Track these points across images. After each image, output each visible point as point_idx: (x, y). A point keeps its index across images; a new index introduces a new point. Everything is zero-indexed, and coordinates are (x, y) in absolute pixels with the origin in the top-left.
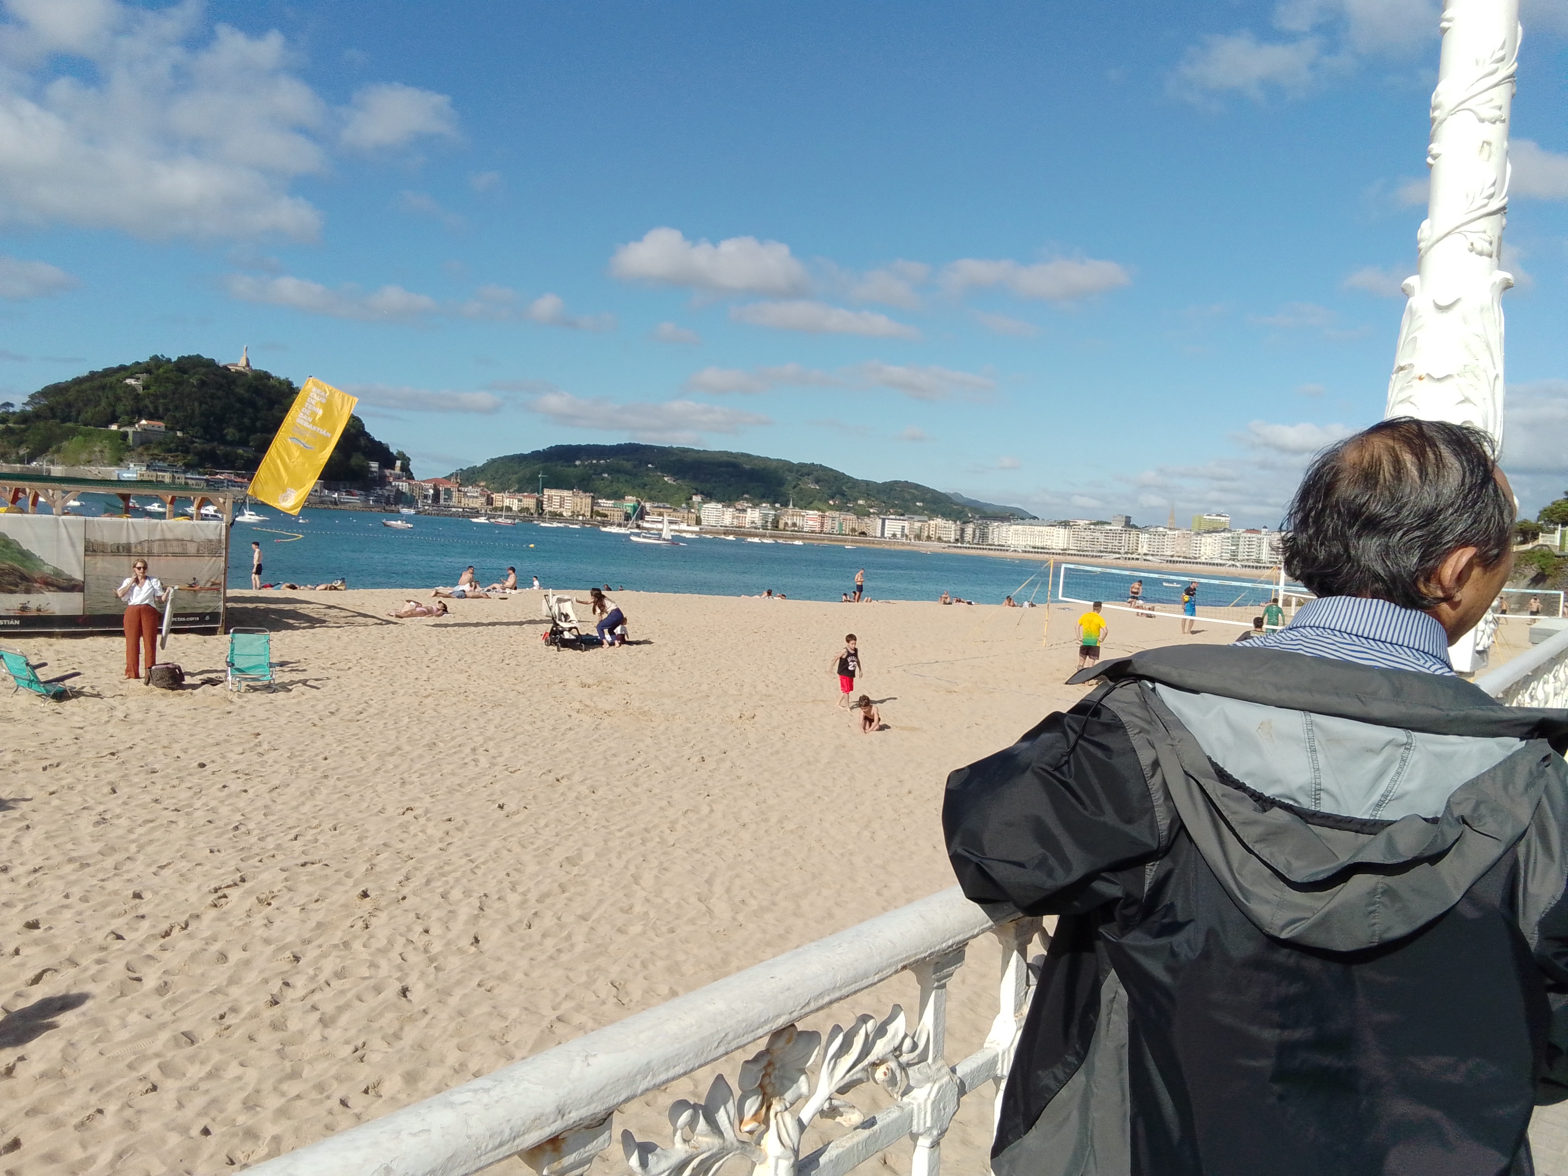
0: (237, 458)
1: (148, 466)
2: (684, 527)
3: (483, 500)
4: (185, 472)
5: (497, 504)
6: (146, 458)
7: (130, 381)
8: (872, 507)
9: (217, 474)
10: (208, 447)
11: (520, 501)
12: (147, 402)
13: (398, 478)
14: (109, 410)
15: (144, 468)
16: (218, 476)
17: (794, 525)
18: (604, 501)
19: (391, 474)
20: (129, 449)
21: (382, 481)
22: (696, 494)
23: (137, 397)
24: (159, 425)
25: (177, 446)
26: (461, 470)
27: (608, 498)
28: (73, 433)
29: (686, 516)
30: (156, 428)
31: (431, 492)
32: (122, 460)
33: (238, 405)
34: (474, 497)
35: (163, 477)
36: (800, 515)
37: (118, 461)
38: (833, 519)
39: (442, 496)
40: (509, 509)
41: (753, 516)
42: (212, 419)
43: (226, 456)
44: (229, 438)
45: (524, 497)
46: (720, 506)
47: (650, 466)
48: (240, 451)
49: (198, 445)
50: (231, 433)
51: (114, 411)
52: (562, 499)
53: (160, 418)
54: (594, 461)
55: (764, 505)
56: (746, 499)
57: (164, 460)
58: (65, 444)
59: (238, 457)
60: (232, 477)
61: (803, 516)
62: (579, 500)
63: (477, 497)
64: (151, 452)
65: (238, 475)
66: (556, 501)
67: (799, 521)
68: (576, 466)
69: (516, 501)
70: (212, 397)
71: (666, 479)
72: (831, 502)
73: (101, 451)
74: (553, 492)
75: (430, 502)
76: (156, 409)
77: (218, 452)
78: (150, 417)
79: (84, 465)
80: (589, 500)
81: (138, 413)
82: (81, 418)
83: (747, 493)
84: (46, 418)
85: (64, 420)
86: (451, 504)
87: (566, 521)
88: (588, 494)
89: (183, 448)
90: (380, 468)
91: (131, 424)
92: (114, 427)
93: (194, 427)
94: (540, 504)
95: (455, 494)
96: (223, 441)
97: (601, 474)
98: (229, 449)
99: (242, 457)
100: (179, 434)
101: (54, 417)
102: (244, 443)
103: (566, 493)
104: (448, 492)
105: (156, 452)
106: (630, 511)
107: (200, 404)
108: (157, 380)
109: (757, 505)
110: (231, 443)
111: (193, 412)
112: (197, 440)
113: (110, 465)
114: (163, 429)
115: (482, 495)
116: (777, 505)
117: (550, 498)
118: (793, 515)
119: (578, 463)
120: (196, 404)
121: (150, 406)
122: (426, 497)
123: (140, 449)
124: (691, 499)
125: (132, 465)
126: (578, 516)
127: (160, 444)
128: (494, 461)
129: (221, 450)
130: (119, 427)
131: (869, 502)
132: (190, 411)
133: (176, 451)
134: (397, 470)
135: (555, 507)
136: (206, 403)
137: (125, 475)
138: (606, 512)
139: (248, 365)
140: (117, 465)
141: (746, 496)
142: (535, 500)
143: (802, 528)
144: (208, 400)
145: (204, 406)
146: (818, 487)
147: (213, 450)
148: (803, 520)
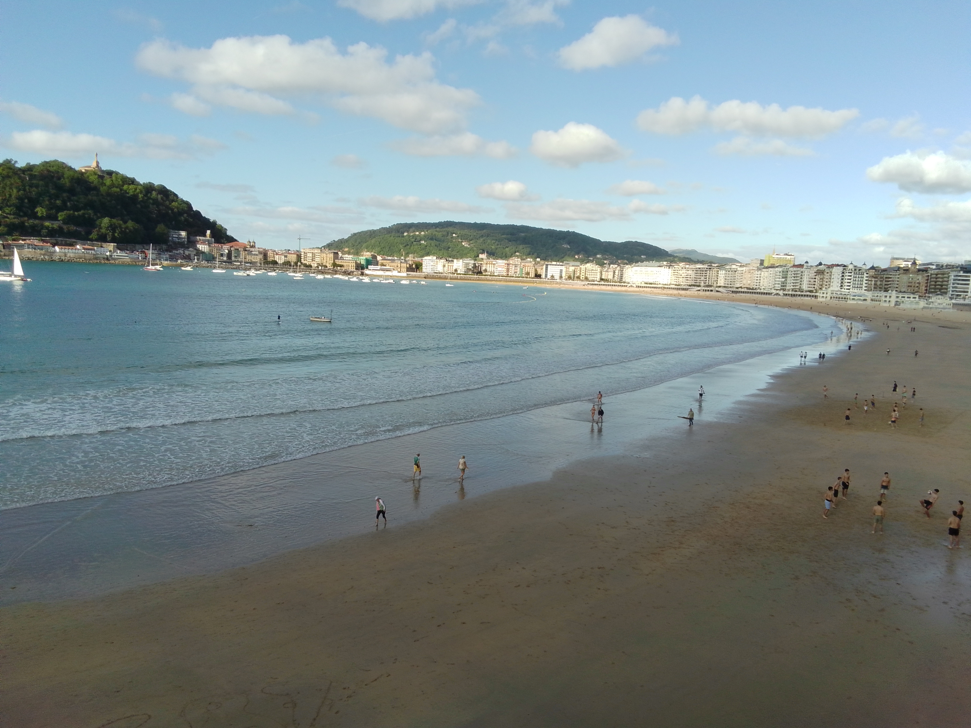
0: (42, 229)
3: (261, 257)
5: (270, 259)
8: (606, 259)
10: (16, 221)
11: (285, 257)
13: (203, 243)
17: (485, 270)
18: (347, 256)
19: (200, 240)
21: (189, 245)
22: (482, 253)
31: (227, 251)
33: (53, 191)
34: (255, 255)
36: (492, 264)
38: (516, 266)
39: (233, 254)
40: (278, 262)
41: (458, 265)
42: (26, 201)
43: (33, 227)
44: (39, 214)
45: (289, 254)
46: (435, 258)
47: (454, 235)
48: (47, 224)
49: (10, 219)
50: (40, 211)
52: (313, 255)
54: (417, 233)
56: (517, 256)
59: (43, 227)
61: (494, 264)
62: (325, 255)
63: (257, 255)
65: (44, 241)
66: (309, 256)
67: (490, 268)
68: (403, 237)
69: (282, 257)
71: (463, 244)
72: (576, 257)
74: (307, 250)
75: (225, 259)
77: (26, 224)
80: (332, 255)
83: (518, 252)
86: (239, 260)
87: (315, 270)
90: (188, 235)
93: (9, 207)
94: (298, 258)
95: (242, 252)
96: (33, 216)
97: (420, 241)
98: (36, 222)
99: (47, 228)
102: (53, 218)
103: (315, 251)
104: (237, 251)
106: (363, 262)
107: (18, 192)
110: (42, 218)
111: (10, 196)
112: (10, 216)
115: (260, 253)
117: (305, 254)
122: (222, 255)
129: (29, 223)
131: (604, 256)
132: (8, 196)
134: (208, 237)
135: (308, 261)
136: (24, 190)
139: (98, 166)
141: (517, 254)
142: (295, 256)
143: (494, 273)
144: (27, 188)
145: (22, 192)
146: (569, 247)
147: (23, 223)
148: (494, 267)
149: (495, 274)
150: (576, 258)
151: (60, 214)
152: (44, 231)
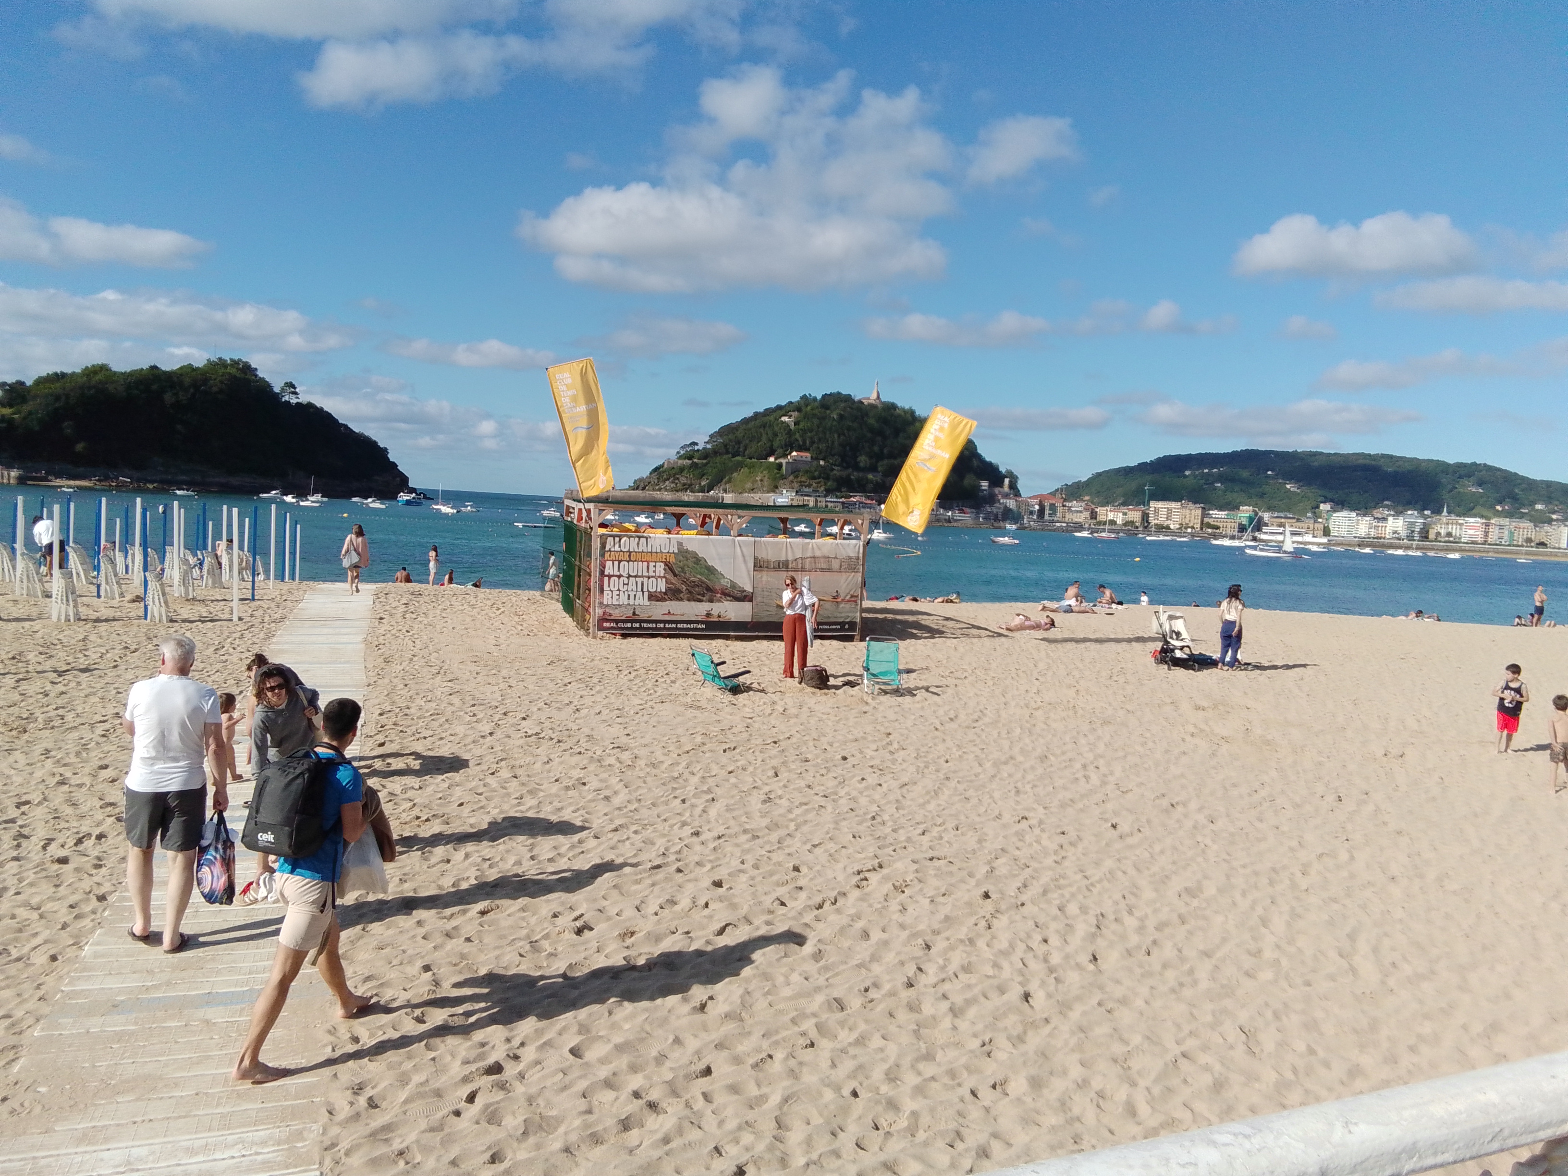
0: (866, 483)
1: (797, 492)
2: (1308, 538)
3: (1087, 514)
4: (825, 496)
5: (1101, 518)
6: (796, 485)
7: (785, 419)
8: (1554, 512)
9: (851, 497)
10: (844, 474)
11: (1125, 514)
12: (797, 436)
13: (1006, 496)
14: (768, 445)
15: (794, 494)
16: (852, 499)
17: (1449, 534)
18: (1216, 512)
19: (1000, 492)
20: (783, 477)
21: (991, 499)
22: (1325, 502)
23: (789, 432)
24: (806, 456)
25: (820, 474)
26: (1066, 485)
27: (1220, 509)
28: (740, 465)
29: (1311, 526)
30: (804, 459)
31: (1037, 507)
32: (776, 487)
33: (869, 435)
34: (1077, 512)
35: (808, 501)
36: (1457, 524)
37: (774, 488)
38: (1501, 527)
39: (1047, 512)
40: (1113, 522)
41: (1394, 525)
42: (848, 448)
43: (859, 481)
44: (862, 465)
45: (1129, 510)
46: (1354, 514)
47: (1269, 473)
48: (870, 476)
49: (837, 472)
50: (863, 460)
51: (772, 445)
52: (1170, 511)
53: (807, 450)
54: (1206, 471)
55: (1409, 512)
57: (810, 486)
58: (735, 474)
59: (869, 481)
60: (863, 500)
61: (1461, 525)
62: (1188, 511)
63: (1081, 512)
64: (799, 479)
65: (868, 498)
66: (1163, 513)
67: (1455, 530)
68: (1185, 477)
69: (1120, 515)
70: (849, 429)
71: (1288, 486)
72: (1499, 508)
73: (761, 480)
74: (1160, 504)
75: (1035, 517)
76: (804, 441)
77: (852, 477)
78: (800, 449)
79: (749, 492)
80: (1199, 512)
81: (790, 446)
82: (747, 452)
83: (1389, 499)
84: (721, 454)
85: (734, 456)
86: (1056, 519)
87: (1173, 533)
88: (1198, 505)
89: (824, 475)
90: (989, 486)
91: (785, 456)
92: (772, 459)
93: (833, 455)
94: (1145, 517)
95: (1060, 509)
96: (856, 467)
97: (1213, 483)
98: (861, 474)
99: (871, 481)
100: (822, 463)
101: (727, 453)
102: (873, 469)
103: (1173, 505)
104: (1053, 507)
105: (803, 479)
106: (1245, 522)
107: (839, 436)
108: (806, 417)
109: (1401, 513)
110: (863, 470)
111: (833, 442)
112: (836, 468)
113: (768, 492)
114: (809, 459)
115: (1086, 510)
116: (1426, 512)
117: (1156, 511)
118: (1447, 524)
119: (1187, 473)
120: (836, 436)
121: (799, 439)
122: (1031, 513)
123: (791, 478)
124: (1318, 507)
125: (784, 491)
126: (1186, 528)
127: (807, 472)
128: (1099, 475)
129: (855, 476)
130: (776, 459)
131: (1551, 507)
132: (830, 443)
133: (819, 478)
134: (1006, 488)
135: (1162, 520)
136: (844, 435)
137: (779, 500)
138: (1218, 524)
139: (878, 397)
140: (774, 492)
142: (1140, 513)
143: (1460, 539)
144: (846, 431)
145: (842, 437)
146: (1481, 491)
147: (849, 476)
148: (1461, 529)
149: (1463, 540)
150: (1498, 511)
151: (880, 463)
152: (870, 486)
